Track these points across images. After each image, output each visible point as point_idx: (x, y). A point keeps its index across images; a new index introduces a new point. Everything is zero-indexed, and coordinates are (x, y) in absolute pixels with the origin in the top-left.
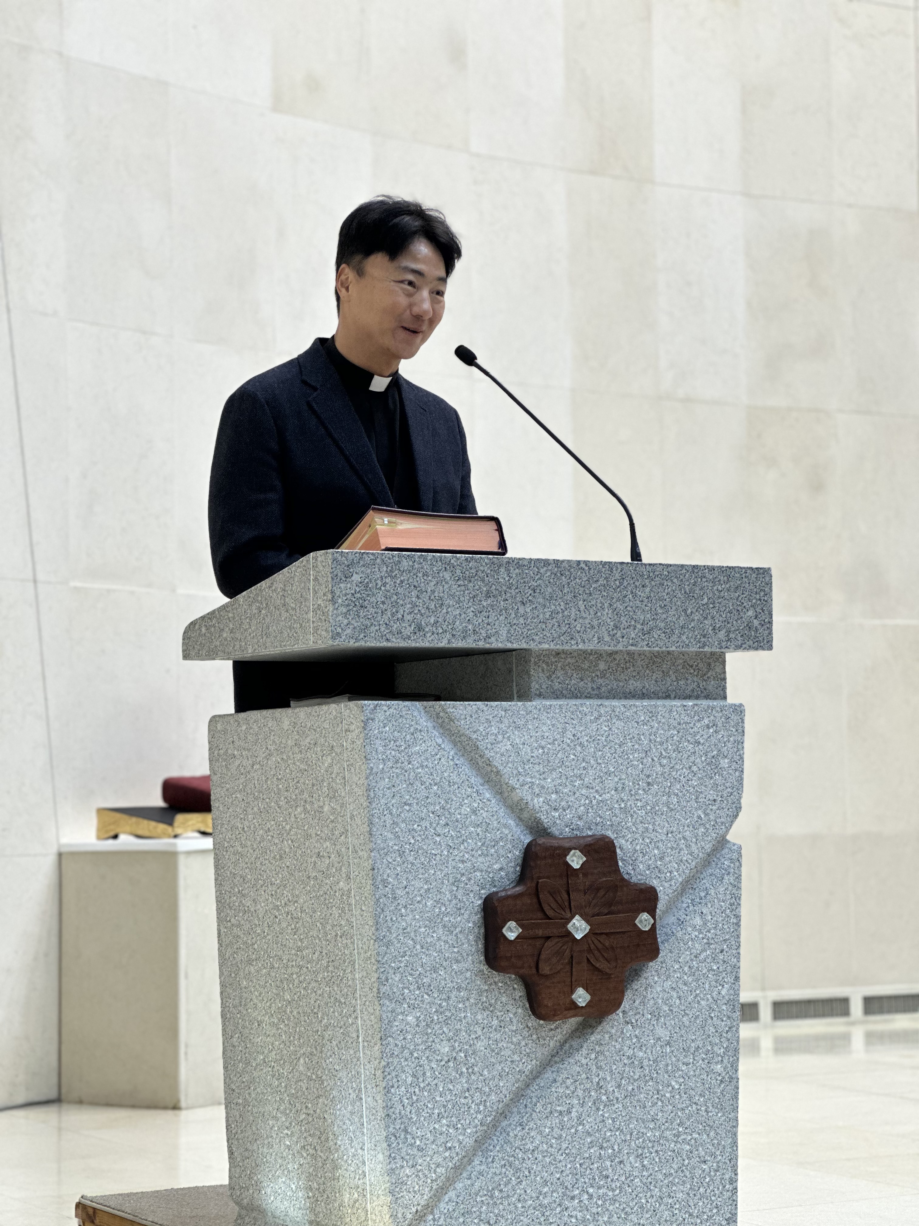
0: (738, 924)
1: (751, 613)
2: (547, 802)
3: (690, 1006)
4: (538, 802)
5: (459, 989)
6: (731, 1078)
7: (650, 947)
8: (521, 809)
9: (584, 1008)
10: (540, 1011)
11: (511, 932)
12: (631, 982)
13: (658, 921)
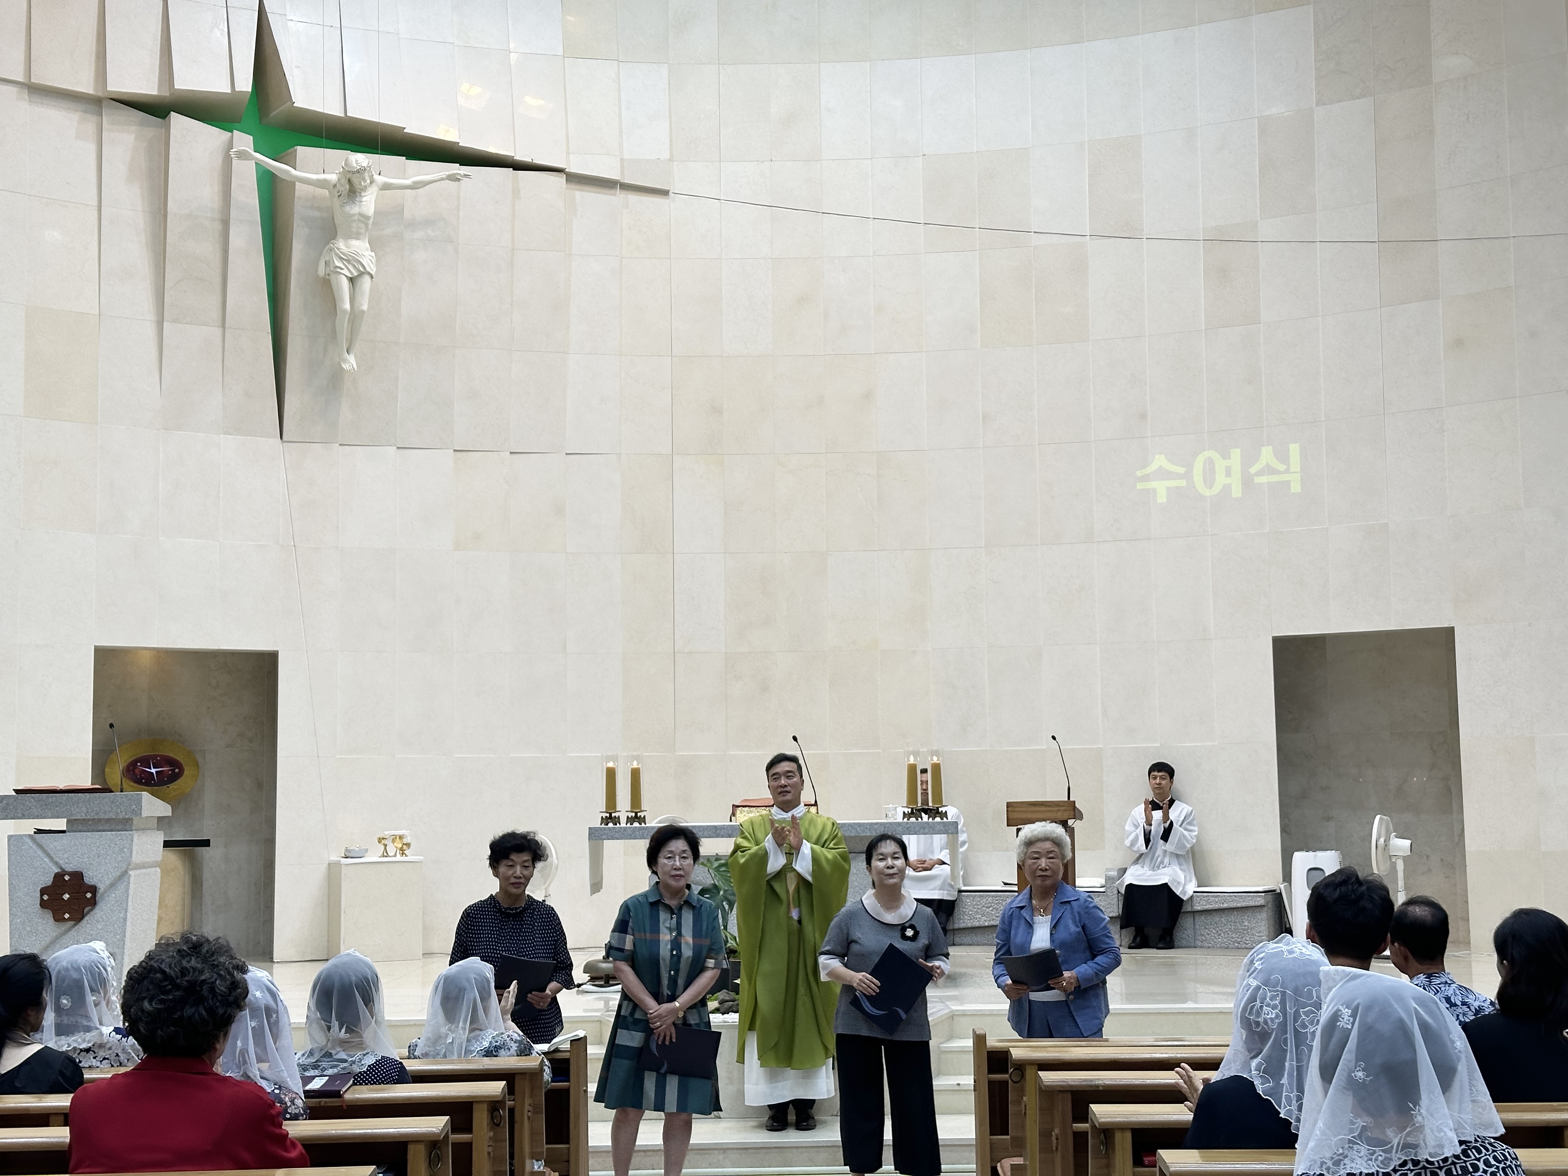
0: (128, 897)
1: (134, 806)
2: (64, 862)
3: (109, 919)
4: (61, 862)
5: (34, 913)
6: (122, 940)
7: (93, 902)
8: (56, 864)
9: (69, 919)
10: (56, 920)
11: (46, 897)
12: (88, 912)
13: (98, 895)
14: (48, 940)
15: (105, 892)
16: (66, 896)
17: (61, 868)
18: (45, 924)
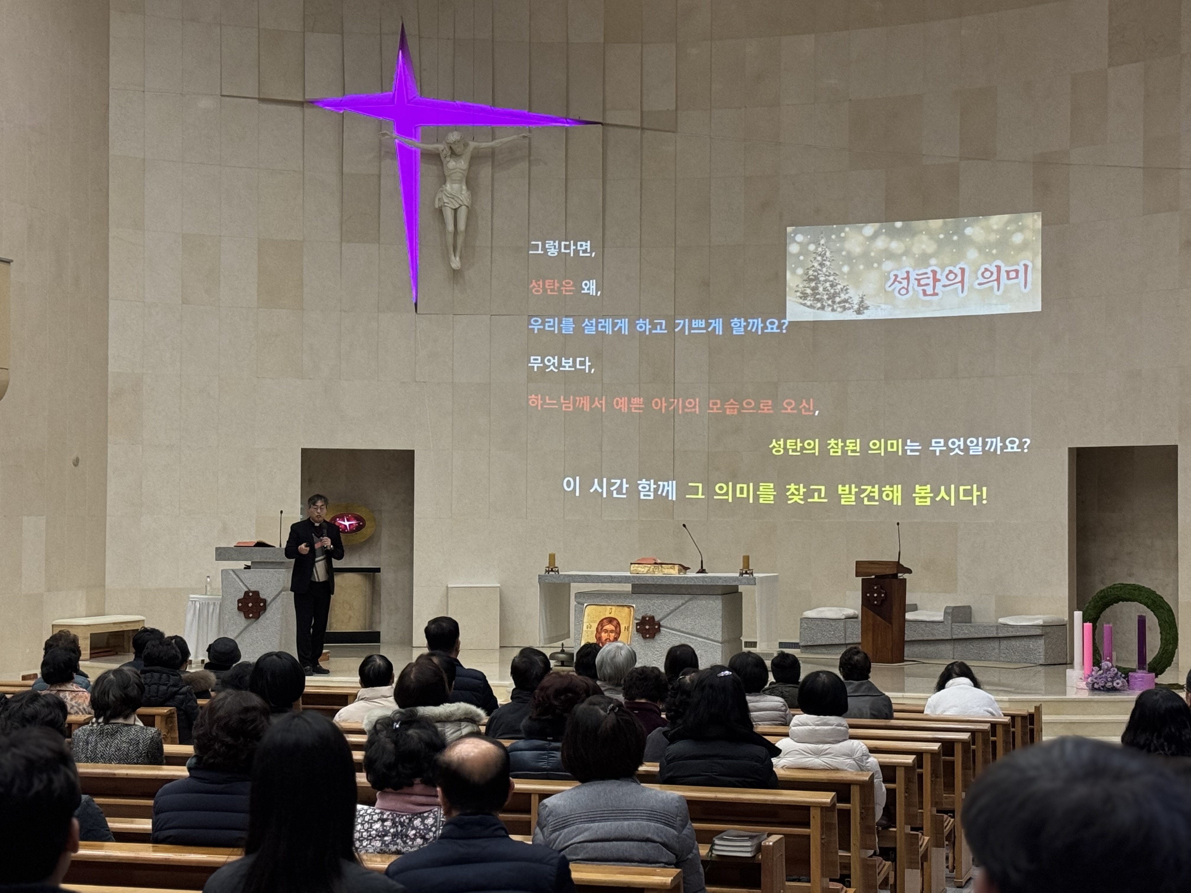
2: (250, 585)
3: (273, 618)
4: (248, 585)
5: (235, 613)
7: (264, 608)
8: (246, 586)
9: (252, 617)
10: (245, 617)
11: (240, 605)
12: (262, 614)
13: (267, 604)
14: (242, 628)
15: (271, 602)
16: (250, 605)
17: (248, 588)
18: (240, 620)
